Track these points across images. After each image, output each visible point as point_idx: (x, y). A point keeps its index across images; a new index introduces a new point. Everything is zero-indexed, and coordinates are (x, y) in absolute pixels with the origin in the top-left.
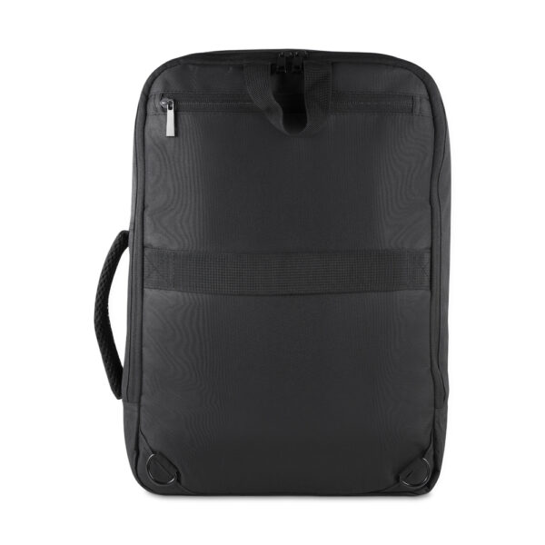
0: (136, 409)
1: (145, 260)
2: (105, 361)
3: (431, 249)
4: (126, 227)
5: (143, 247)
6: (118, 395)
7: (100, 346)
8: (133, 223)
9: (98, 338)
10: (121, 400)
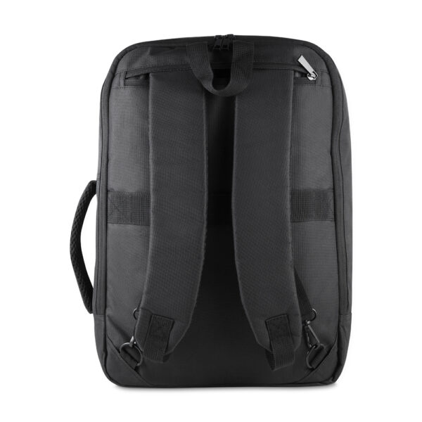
0: (103, 319)
1: (109, 201)
2: (80, 283)
3: (334, 189)
4: (95, 178)
5: (107, 191)
6: (90, 310)
7: (75, 272)
8: (100, 174)
9: (73, 266)
10: (92, 314)
